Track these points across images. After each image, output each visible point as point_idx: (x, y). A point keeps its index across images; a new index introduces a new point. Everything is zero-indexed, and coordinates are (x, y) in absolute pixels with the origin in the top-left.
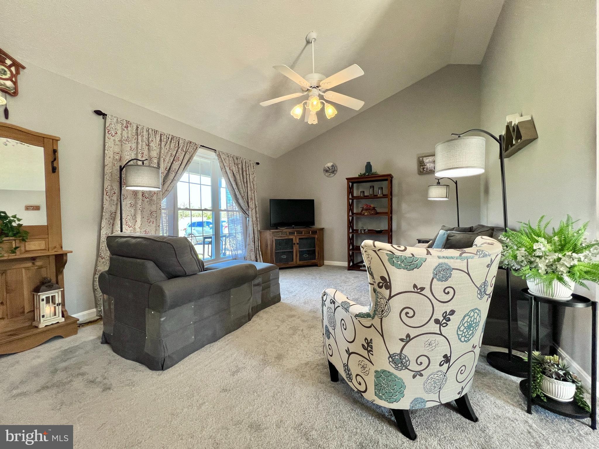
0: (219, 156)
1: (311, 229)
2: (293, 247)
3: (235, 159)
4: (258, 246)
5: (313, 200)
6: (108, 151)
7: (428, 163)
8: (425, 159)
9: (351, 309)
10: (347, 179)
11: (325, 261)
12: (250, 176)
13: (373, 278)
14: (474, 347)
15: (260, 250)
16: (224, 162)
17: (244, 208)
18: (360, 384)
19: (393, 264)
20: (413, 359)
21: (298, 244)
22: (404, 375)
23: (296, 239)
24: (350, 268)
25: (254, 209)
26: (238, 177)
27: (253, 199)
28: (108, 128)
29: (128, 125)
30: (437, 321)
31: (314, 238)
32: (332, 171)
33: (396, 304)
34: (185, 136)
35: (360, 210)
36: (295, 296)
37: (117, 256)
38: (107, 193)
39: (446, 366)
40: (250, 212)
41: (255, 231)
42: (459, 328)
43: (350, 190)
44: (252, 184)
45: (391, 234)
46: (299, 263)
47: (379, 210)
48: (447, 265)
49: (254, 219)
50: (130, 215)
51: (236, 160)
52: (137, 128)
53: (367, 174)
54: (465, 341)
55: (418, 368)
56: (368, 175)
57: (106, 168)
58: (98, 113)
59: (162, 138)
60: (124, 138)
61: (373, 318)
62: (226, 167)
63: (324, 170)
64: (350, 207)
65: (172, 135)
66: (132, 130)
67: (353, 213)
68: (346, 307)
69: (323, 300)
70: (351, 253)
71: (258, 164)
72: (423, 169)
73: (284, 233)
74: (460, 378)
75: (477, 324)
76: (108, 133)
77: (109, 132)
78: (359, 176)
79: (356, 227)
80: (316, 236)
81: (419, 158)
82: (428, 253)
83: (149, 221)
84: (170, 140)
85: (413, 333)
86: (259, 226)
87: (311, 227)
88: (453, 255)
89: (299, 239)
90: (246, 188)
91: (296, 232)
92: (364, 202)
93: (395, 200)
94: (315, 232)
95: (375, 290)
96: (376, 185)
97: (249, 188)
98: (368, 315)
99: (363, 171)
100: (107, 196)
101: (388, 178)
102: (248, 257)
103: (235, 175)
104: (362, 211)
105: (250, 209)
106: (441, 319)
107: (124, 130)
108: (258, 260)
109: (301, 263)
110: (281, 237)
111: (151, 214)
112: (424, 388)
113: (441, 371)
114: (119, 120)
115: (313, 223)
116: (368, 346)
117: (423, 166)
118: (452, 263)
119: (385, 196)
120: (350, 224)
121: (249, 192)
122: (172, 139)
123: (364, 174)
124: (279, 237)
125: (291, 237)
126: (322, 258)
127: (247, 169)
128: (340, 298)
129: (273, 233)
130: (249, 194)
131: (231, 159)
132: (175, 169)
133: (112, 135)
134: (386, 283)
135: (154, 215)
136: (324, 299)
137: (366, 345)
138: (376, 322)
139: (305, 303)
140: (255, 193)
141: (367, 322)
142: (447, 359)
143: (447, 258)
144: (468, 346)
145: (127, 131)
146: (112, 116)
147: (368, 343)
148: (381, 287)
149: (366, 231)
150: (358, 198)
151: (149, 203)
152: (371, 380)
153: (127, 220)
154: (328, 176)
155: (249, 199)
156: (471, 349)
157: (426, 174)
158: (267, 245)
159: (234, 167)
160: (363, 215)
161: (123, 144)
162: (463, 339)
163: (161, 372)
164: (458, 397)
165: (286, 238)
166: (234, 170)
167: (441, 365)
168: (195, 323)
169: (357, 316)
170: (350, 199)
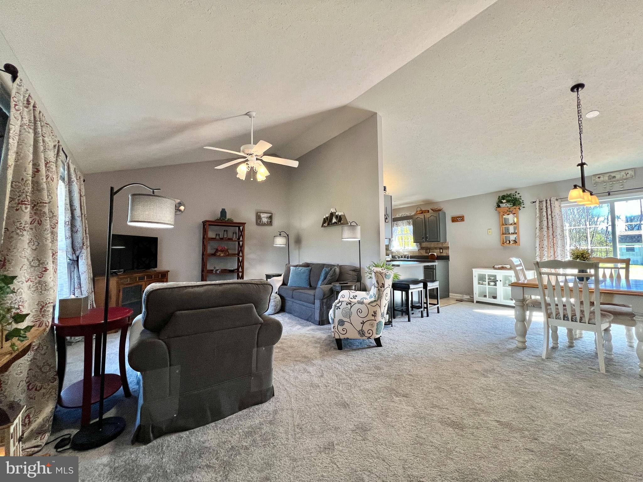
8: (261, 214)
72: (260, 221)
91: (146, 277)
110: (129, 284)
117: (260, 219)
165: (135, 284)
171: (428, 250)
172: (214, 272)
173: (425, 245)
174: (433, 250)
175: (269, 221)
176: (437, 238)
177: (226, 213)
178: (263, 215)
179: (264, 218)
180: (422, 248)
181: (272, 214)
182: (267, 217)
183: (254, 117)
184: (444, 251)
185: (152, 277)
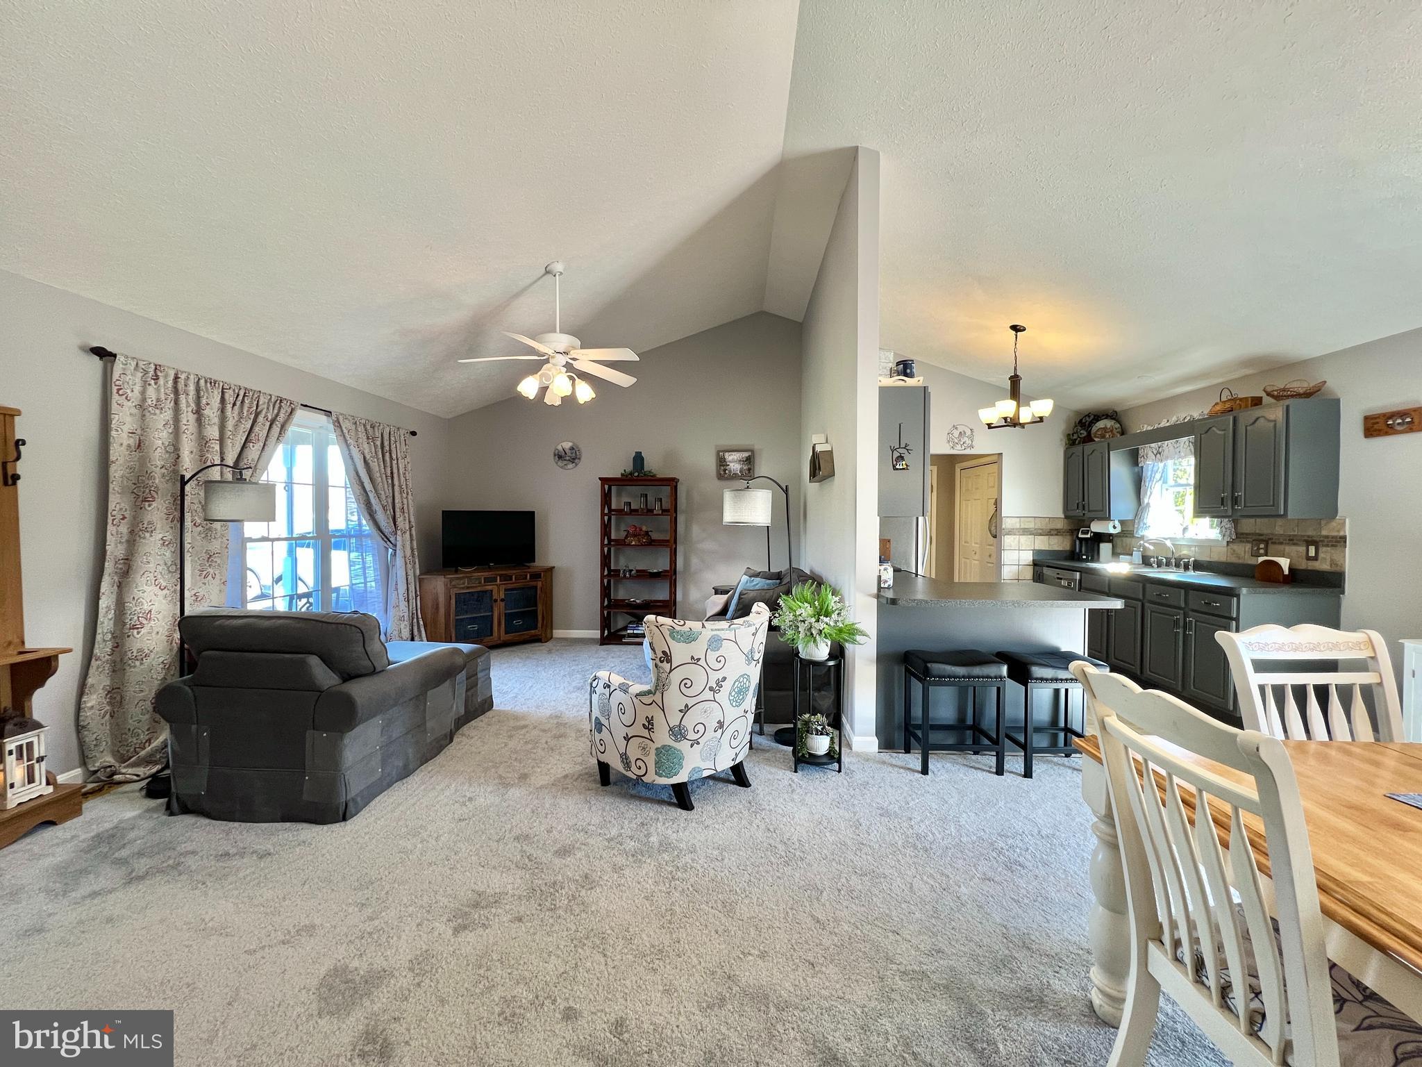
0: (338, 424)
1: (529, 570)
2: (492, 608)
3: (368, 427)
4: (417, 610)
5: (532, 514)
6: (118, 431)
7: (730, 462)
8: (727, 455)
9: (630, 690)
10: (600, 479)
11: (554, 631)
12: (399, 461)
13: (655, 654)
14: (746, 712)
15: (420, 616)
16: (347, 435)
17: (386, 531)
18: (640, 768)
19: (673, 638)
20: (690, 729)
21: (502, 600)
22: (684, 746)
23: (498, 591)
24: (604, 641)
25: (408, 532)
26: (374, 465)
27: (406, 511)
28: (117, 383)
29: (159, 374)
30: (711, 689)
31: (536, 587)
32: (569, 457)
33: (676, 677)
34: (270, 386)
35: (622, 535)
36: (516, 697)
37: (222, 653)
38: (113, 520)
39: (720, 731)
40: (399, 538)
41: (409, 577)
42: (730, 694)
43: (606, 499)
44: (402, 479)
45: (674, 578)
46: (505, 637)
47: (655, 536)
48: (718, 636)
49: (408, 552)
50: (162, 562)
51: (370, 429)
52: (176, 378)
53: (636, 474)
54: (736, 706)
55: (696, 737)
56: (638, 476)
57: (113, 468)
58: (100, 352)
59: (227, 396)
60: (149, 402)
61: (654, 694)
62: (352, 447)
63: (555, 455)
64: (605, 529)
65: (246, 389)
66: (166, 383)
67: (610, 540)
68: (624, 688)
69: (591, 686)
70: (605, 612)
71: (414, 433)
72: (725, 470)
73: (471, 579)
74: (734, 743)
75: (748, 689)
76: (118, 393)
77: (121, 392)
78: (622, 475)
79: (615, 566)
80: (540, 584)
81: (718, 452)
82: (703, 626)
83: (204, 573)
84: (240, 398)
85: (691, 702)
86: (417, 566)
87: (528, 564)
88: (723, 627)
89: (506, 590)
90: (390, 488)
92: (631, 520)
93: (681, 519)
94: (536, 576)
95: (656, 666)
96: (652, 492)
97: (397, 488)
98: (649, 692)
99: (629, 468)
100: (114, 525)
101: (672, 483)
102: (396, 633)
103: (370, 461)
104: (627, 537)
105: (399, 532)
106: (714, 686)
107: (149, 385)
108: (416, 638)
109: (509, 637)
110: (468, 588)
111: (209, 558)
112: (701, 755)
113: (716, 737)
114: (141, 363)
115: (532, 557)
116: (649, 725)
118: (723, 635)
119: (665, 511)
120: (605, 560)
121: (397, 494)
122: (244, 396)
123: (631, 474)
124: (463, 588)
125: (489, 588)
126: (549, 625)
127: (393, 446)
128: (616, 680)
129: (451, 580)
130: (397, 501)
131: (361, 429)
132: (253, 460)
133: (126, 398)
134: (667, 657)
135: (216, 562)
136: (594, 685)
137: (647, 724)
138: (658, 697)
139: (538, 707)
140: (410, 497)
141: (647, 700)
142: (721, 724)
143: (719, 630)
144: (740, 711)
145: (155, 387)
146: (127, 357)
147: (649, 722)
148: (662, 662)
149: (633, 572)
150: (620, 512)
151: (203, 536)
152: (651, 760)
153: (156, 574)
154: (562, 467)
155: (398, 510)
156: (743, 714)
157: (727, 479)
158: (438, 604)
159: (366, 446)
160: (629, 545)
161: (148, 414)
162: (734, 704)
163: (343, 824)
164: (732, 764)
165: (479, 589)
166: (366, 452)
167: (715, 731)
168: (381, 748)
169: (637, 695)
170: (606, 515)
171: (1262, 546)
172: (621, 575)
173: (1248, 525)
174: (1281, 547)
175: (745, 467)
176: (1275, 504)
177: (642, 459)
178: (730, 457)
179: (734, 463)
180: (1240, 537)
181: (752, 451)
182: (740, 461)
183: (561, 273)
184: (1325, 553)
185: (511, 580)
